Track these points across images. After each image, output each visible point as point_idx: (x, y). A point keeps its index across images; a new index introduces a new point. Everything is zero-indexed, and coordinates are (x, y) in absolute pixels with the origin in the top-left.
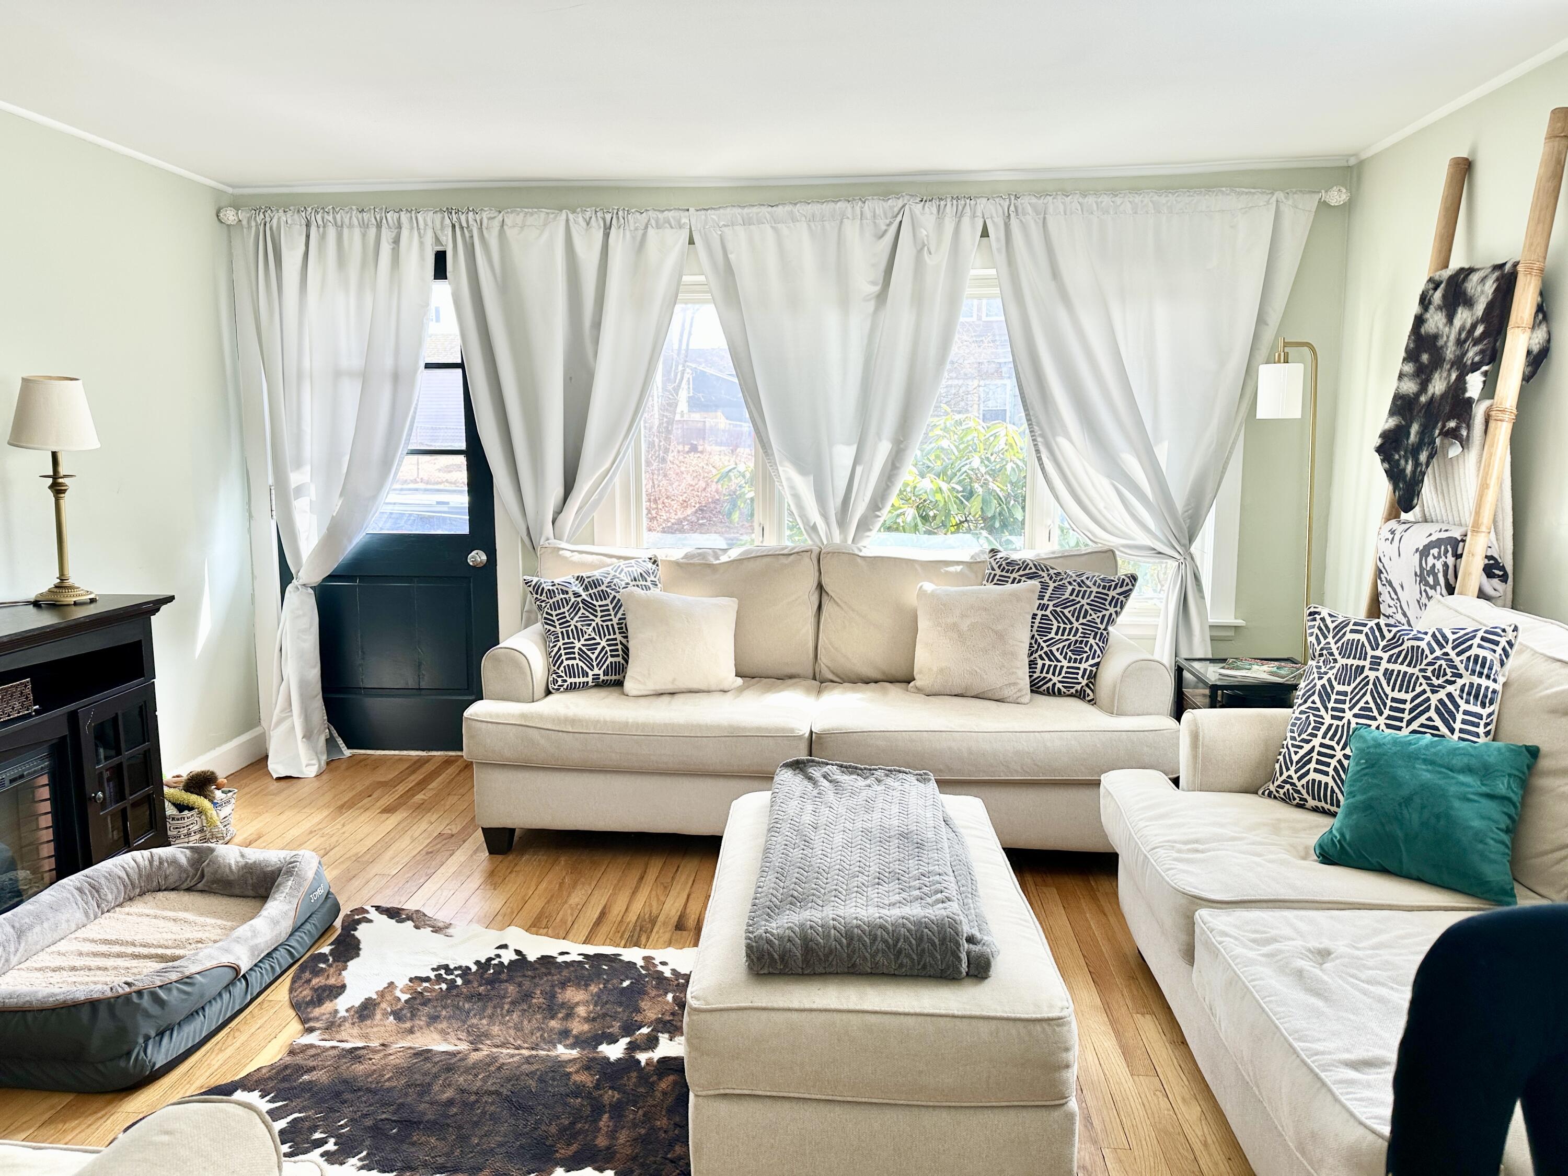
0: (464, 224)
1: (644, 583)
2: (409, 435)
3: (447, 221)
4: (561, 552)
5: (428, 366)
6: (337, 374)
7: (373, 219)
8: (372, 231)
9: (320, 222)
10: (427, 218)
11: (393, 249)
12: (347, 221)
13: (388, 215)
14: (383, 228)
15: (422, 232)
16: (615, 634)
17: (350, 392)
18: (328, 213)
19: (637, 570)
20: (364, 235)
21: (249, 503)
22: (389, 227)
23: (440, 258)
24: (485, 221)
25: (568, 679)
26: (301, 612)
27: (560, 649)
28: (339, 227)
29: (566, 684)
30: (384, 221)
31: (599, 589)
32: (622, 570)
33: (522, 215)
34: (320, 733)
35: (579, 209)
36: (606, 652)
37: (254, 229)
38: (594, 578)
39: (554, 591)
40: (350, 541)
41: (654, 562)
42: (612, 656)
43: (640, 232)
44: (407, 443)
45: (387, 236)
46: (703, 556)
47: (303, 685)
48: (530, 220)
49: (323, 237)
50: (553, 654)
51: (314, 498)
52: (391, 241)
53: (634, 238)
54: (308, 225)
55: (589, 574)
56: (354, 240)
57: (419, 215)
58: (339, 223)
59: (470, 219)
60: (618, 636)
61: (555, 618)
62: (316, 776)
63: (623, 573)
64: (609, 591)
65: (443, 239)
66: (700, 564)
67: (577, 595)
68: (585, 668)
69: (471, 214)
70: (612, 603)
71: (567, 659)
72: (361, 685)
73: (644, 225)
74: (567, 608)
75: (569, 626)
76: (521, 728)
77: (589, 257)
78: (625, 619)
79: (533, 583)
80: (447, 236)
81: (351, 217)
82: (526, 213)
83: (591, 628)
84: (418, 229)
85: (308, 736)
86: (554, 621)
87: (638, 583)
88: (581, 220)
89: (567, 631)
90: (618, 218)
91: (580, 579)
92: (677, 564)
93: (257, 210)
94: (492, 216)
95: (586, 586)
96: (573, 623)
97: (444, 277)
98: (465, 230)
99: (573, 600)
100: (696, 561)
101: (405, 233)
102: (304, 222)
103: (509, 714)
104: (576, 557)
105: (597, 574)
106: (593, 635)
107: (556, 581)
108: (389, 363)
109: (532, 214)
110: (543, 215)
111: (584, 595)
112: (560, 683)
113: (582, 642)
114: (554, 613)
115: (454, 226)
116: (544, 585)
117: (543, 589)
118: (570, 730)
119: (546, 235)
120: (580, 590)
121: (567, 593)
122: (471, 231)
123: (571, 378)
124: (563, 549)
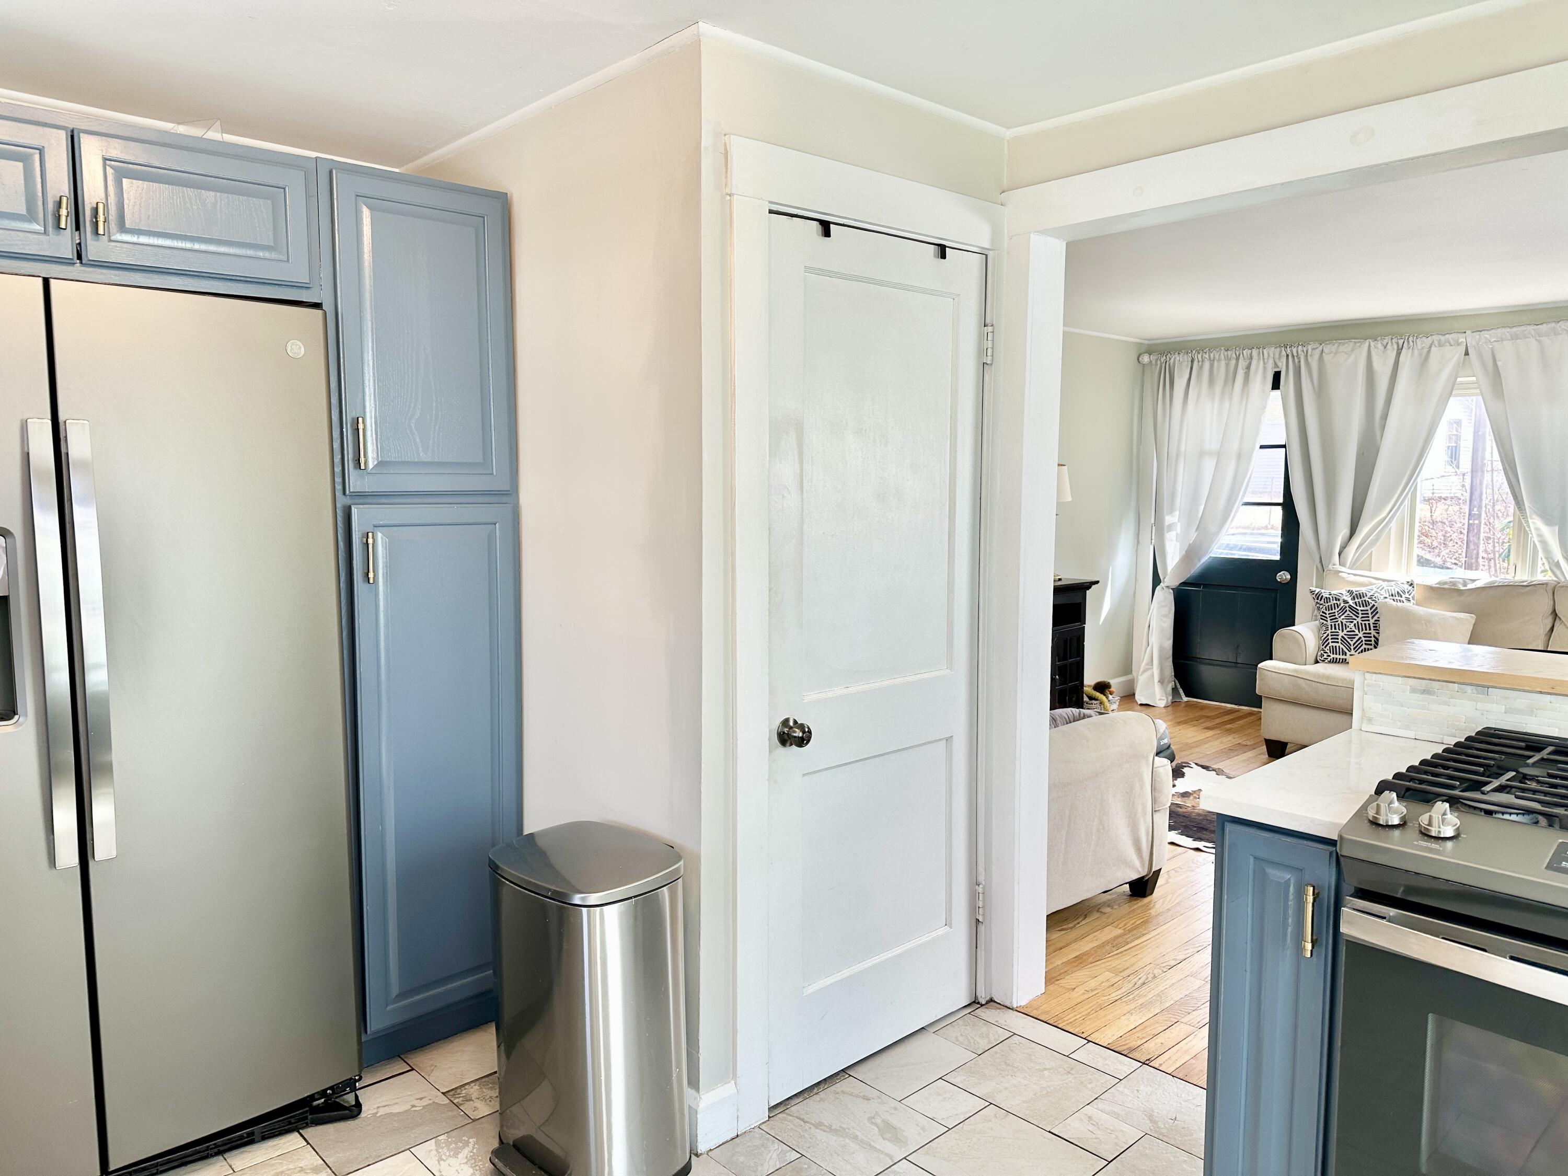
0: (1295, 354)
1: (1400, 598)
2: (1245, 493)
3: (1284, 353)
4: (1340, 574)
5: (1262, 447)
6: (1202, 454)
7: (1234, 355)
8: (1233, 362)
9: (1200, 359)
10: (1270, 352)
11: (1246, 373)
12: (1217, 357)
13: (1244, 352)
14: (1240, 360)
15: (1266, 360)
16: (1370, 629)
17: (1209, 465)
18: (1206, 353)
19: (1395, 589)
20: (1227, 365)
21: (1138, 535)
22: (1245, 359)
23: (1277, 377)
24: (1310, 350)
25: (1331, 655)
26: (1164, 604)
27: (1328, 635)
28: (1212, 361)
29: (1329, 658)
30: (1241, 355)
31: (1363, 599)
32: (1383, 588)
33: (1336, 345)
34: (1169, 682)
35: (1379, 338)
36: (1362, 641)
37: (1159, 366)
38: (1361, 592)
39: (1329, 598)
40: (1199, 560)
41: (1411, 584)
42: (1366, 644)
43: (1426, 350)
44: (1242, 498)
45: (1242, 364)
46: (1454, 584)
47: (1161, 649)
48: (1342, 349)
49: (1201, 368)
50: (1323, 638)
51: (1179, 532)
52: (1244, 367)
53: (1420, 354)
54: (1192, 361)
55: (1358, 589)
56: (1221, 369)
57: (1265, 350)
58: (1212, 358)
59: (1299, 351)
60: (1373, 632)
61: (1328, 616)
62: (1165, 707)
63: (1383, 590)
64: (1370, 601)
65: (1280, 364)
66: (1449, 589)
67: (1346, 602)
68: (1345, 649)
69: (1300, 347)
70: (1371, 609)
71: (1332, 642)
72: (1198, 656)
73: (1429, 345)
74: (1337, 610)
75: (1337, 621)
76: (1293, 677)
77: (1383, 368)
78: (1379, 621)
79: (1316, 592)
80: (1282, 362)
81: (1220, 355)
82: (1340, 343)
83: (1352, 625)
84: (1263, 359)
85: (1161, 681)
86: (1326, 618)
87: (1394, 598)
88: (1380, 346)
89: (1335, 625)
90: (1408, 342)
91: (1351, 592)
92: (1431, 588)
93: (1162, 354)
94: (1315, 347)
95: (1354, 597)
96: (1340, 620)
97: (1278, 388)
98: (1295, 357)
99: (1342, 605)
100: (1446, 586)
101: (1254, 362)
102: (1190, 359)
103: (1287, 669)
104: (1352, 578)
105: (1363, 590)
106: (1354, 629)
107: (1332, 592)
108: (1235, 446)
109: (1344, 344)
110: (1352, 344)
111: (1351, 602)
112: (1325, 657)
113: (1345, 632)
114: (1327, 612)
115: (1288, 356)
116: (1323, 594)
117: (1322, 596)
118: (1326, 683)
119: (1353, 357)
120: (1349, 599)
121: (1339, 600)
122: (1299, 358)
123: (1363, 453)
124: (1342, 572)
